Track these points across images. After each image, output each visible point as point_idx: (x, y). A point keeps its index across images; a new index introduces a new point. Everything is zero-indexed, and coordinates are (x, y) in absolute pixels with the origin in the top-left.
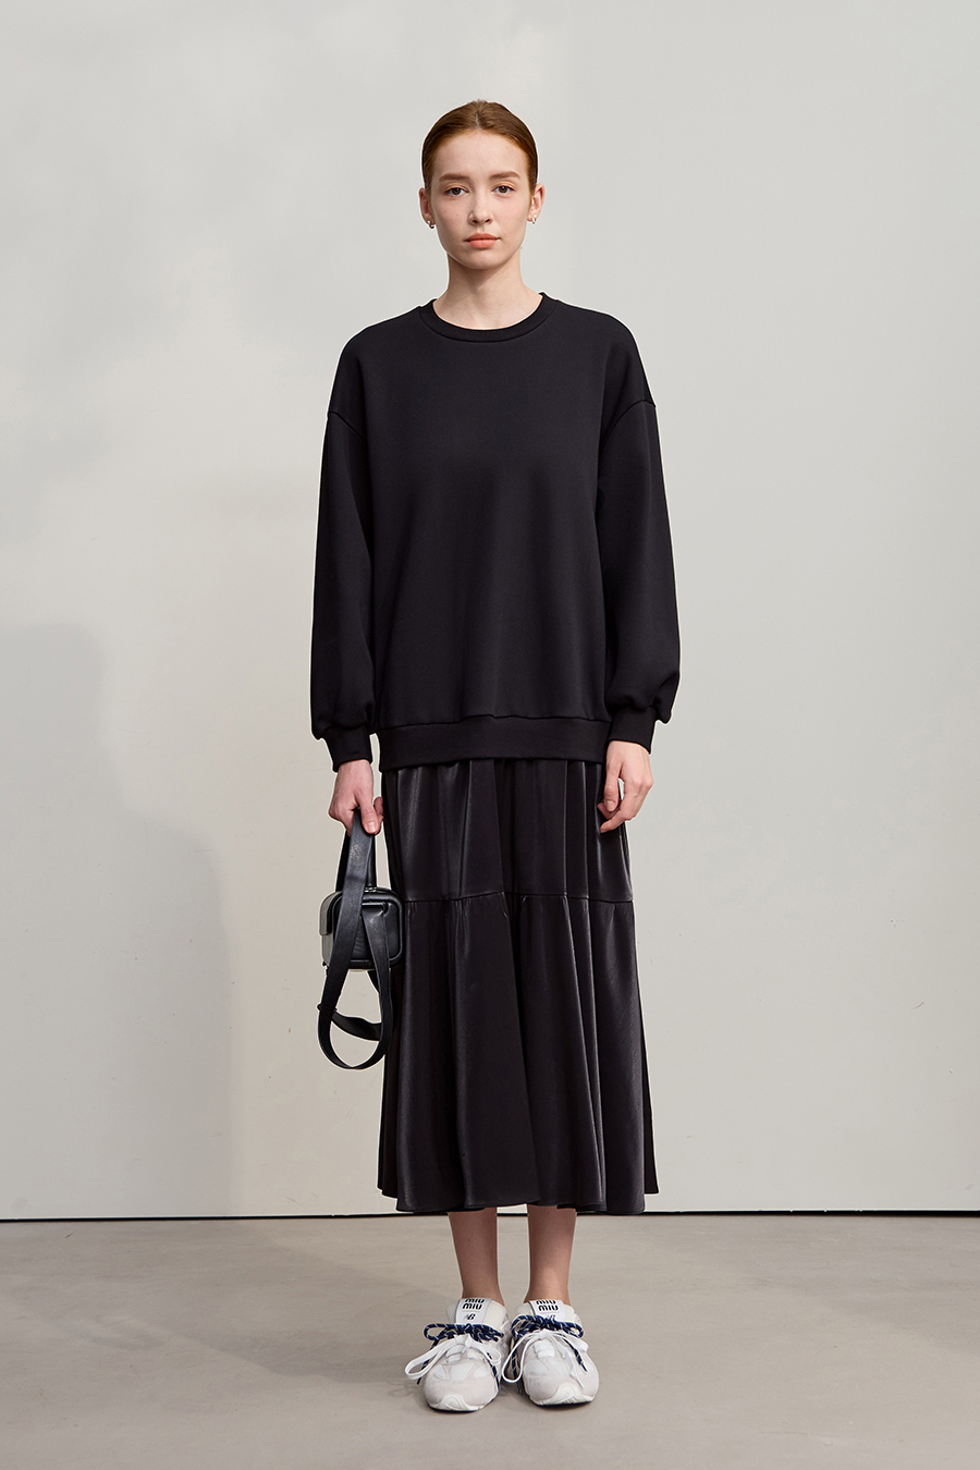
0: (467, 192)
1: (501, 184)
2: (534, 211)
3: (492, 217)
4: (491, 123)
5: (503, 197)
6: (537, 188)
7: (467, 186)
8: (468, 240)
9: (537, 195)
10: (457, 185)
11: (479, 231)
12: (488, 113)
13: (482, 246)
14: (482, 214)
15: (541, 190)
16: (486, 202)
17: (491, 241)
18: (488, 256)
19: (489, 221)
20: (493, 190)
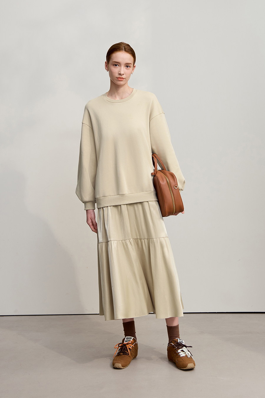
1: (127, 66)
2: (133, 71)
4: (127, 50)
5: (127, 69)
7: (119, 65)
8: (117, 78)
10: (116, 64)
11: (121, 77)
12: (126, 47)
13: (120, 80)
15: (135, 66)
16: (123, 70)
17: (123, 79)
18: (122, 83)
19: (123, 74)
20: (125, 67)
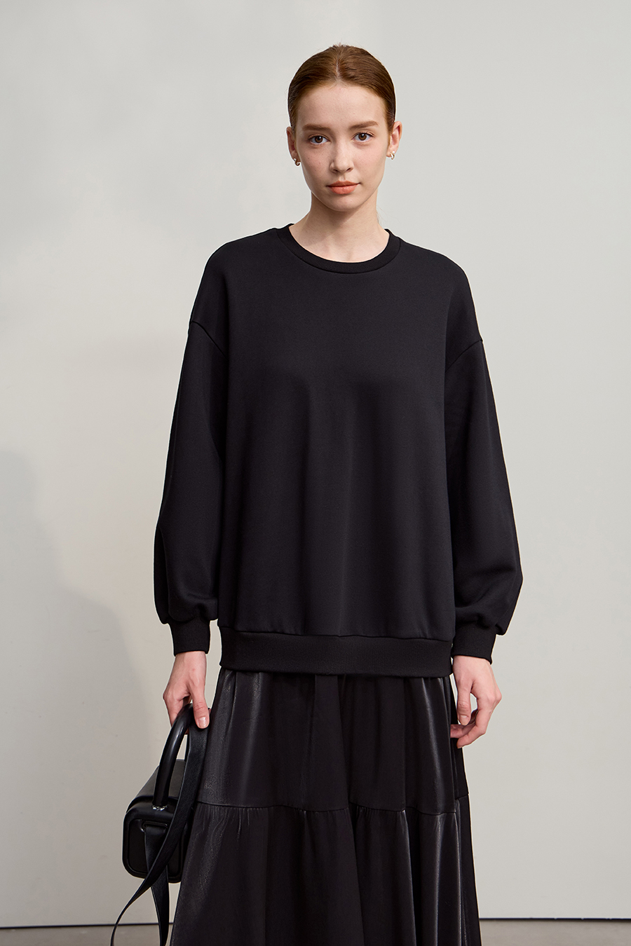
0: (329, 140)
1: (360, 133)
2: (393, 147)
3: (352, 165)
4: (352, 74)
5: (361, 145)
6: (396, 126)
7: (329, 136)
8: (331, 186)
9: (395, 132)
10: (318, 133)
11: (341, 179)
12: (350, 62)
13: (342, 192)
14: (343, 163)
15: (399, 128)
16: (347, 152)
17: (351, 187)
18: (349, 201)
19: (349, 169)
20: (354, 138)
